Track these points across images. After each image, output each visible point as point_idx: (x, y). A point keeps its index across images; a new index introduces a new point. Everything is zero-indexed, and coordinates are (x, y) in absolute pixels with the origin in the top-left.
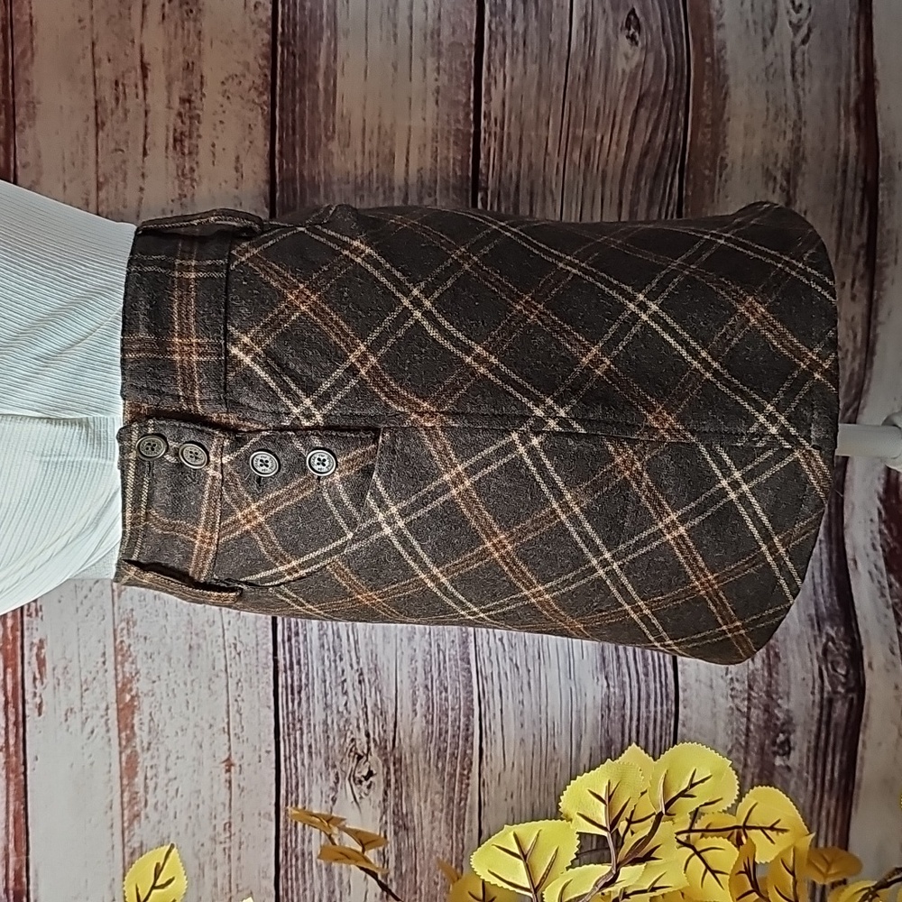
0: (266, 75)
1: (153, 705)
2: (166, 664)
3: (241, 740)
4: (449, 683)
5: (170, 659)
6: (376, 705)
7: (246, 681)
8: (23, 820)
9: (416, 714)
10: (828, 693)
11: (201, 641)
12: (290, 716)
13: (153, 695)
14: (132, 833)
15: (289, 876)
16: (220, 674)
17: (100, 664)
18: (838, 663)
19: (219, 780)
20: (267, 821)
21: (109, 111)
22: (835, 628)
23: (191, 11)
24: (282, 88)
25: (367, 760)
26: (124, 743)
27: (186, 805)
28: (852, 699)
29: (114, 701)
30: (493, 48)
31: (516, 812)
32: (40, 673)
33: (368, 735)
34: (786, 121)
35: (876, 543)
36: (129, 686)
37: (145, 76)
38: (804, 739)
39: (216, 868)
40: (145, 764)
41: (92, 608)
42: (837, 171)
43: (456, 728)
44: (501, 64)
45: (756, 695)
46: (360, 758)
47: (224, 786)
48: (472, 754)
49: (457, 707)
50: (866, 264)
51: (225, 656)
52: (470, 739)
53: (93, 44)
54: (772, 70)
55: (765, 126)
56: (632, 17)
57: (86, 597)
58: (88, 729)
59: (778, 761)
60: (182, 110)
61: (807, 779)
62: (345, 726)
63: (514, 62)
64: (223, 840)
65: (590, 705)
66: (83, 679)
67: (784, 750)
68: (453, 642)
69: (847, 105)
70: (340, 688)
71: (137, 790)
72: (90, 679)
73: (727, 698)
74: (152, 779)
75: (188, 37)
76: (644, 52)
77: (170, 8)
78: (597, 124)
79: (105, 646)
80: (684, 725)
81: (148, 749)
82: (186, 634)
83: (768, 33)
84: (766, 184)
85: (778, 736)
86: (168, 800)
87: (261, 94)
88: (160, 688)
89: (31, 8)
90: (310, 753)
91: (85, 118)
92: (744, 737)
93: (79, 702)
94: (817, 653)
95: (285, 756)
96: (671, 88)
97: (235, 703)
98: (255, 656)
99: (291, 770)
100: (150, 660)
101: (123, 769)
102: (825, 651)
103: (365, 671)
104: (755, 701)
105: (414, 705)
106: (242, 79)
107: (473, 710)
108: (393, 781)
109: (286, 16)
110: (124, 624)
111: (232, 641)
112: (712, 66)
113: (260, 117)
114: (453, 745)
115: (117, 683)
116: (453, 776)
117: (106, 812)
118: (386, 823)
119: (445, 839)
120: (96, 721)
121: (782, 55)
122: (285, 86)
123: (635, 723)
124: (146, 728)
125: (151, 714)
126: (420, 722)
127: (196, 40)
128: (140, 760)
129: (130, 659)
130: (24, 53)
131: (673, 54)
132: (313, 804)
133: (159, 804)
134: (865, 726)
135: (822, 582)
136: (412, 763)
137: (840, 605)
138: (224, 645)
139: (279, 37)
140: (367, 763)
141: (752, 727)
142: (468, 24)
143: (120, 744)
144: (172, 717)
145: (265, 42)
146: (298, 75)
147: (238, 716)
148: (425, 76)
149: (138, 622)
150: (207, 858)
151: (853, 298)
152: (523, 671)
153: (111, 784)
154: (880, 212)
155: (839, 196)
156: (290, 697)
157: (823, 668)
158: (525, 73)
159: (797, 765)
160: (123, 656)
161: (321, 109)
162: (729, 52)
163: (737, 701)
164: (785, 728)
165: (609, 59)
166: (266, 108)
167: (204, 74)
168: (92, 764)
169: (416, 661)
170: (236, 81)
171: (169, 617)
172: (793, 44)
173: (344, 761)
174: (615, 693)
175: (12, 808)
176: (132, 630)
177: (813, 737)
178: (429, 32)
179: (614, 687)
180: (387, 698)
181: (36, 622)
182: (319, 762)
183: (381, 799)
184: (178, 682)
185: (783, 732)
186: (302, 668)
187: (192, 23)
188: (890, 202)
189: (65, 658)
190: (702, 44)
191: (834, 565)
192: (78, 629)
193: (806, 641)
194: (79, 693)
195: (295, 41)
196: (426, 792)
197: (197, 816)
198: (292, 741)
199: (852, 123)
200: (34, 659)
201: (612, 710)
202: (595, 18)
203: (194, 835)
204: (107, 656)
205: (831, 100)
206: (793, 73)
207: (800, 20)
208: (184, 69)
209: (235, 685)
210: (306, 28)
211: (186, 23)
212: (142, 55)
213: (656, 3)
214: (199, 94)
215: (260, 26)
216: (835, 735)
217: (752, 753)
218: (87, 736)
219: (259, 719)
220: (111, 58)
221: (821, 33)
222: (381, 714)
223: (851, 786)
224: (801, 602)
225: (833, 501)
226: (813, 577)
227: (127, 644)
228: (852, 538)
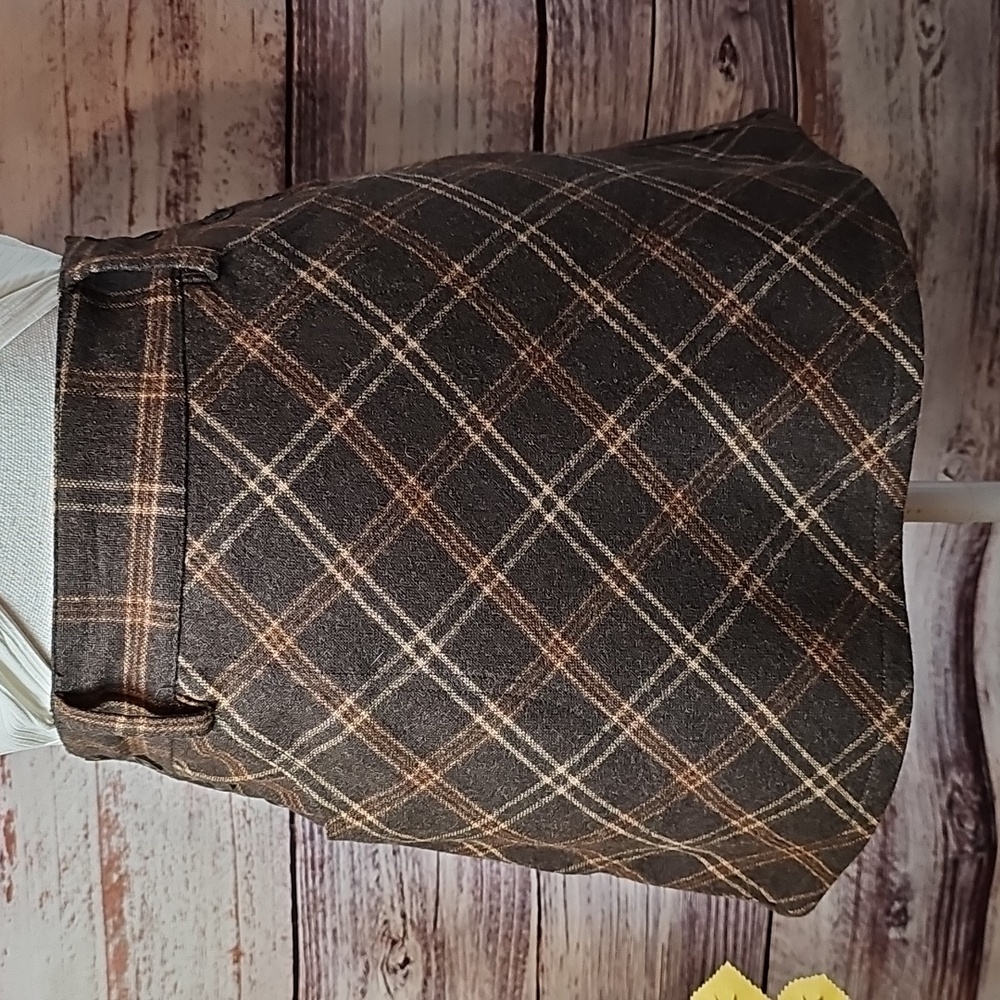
0: (279, 124)
1: (147, 885)
2: (161, 836)
3: (252, 924)
5: (166, 830)
6: (413, 880)
7: (257, 854)
9: (462, 891)
10: (954, 852)
11: (203, 807)
12: (311, 895)
13: (145, 874)
16: (226, 847)
17: (82, 838)
18: (965, 817)
19: (226, 972)
21: (86, 170)
22: (962, 775)
23: (187, 46)
24: (299, 139)
25: (403, 945)
26: (111, 931)
28: (981, 861)
29: (99, 881)
30: (557, 87)
32: (9, 851)
33: (404, 916)
34: (912, 171)
36: (116, 864)
37: (130, 126)
38: (923, 908)
40: (137, 956)
41: (70, 771)
42: (973, 231)
43: (509, 905)
44: (566, 103)
45: (868, 858)
46: (394, 943)
47: (232, 979)
48: (529, 935)
49: (511, 880)
51: (232, 825)
52: (526, 917)
53: (66, 89)
55: (887, 177)
56: (727, 46)
57: (63, 759)
58: (67, 915)
59: (893, 934)
60: (177, 168)
61: (927, 952)
62: (376, 906)
63: (583, 104)
66: (61, 857)
67: (899, 920)
69: (987, 150)
70: (370, 860)
71: (127, 986)
72: (69, 855)
74: (145, 973)
75: (183, 78)
76: (741, 89)
77: (160, 43)
79: (87, 817)
81: (140, 938)
82: (185, 799)
83: (893, 64)
85: (893, 904)
86: (166, 996)
87: (273, 146)
88: (155, 866)
90: (335, 939)
91: (57, 179)
92: (852, 906)
93: (56, 884)
94: (941, 806)
95: (304, 943)
97: (245, 882)
98: (268, 825)
99: (311, 958)
100: (141, 832)
101: (110, 963)
102: (951, 803)
104: (867, 864)
105: (459, 878)
106: (249, 128)
107: (530, 883)
108: (434, 968)
109: (304, 52)
110: (109, 790)
111: (241, 806)
112: (824, 105)
113: (272, 175)
114: (507, 926)
115: (102, 860)
116: (505, 960)
120: (77, 907)
121: (909, 90)
122: (303, 137)
124: (137, 913)
125: (143, 896)
126: (466, 900)
127: (193, 81)
128: (131, 951)
129: (118, 832)
131: (777, 92)
134: (997, 889)
135: (947, 720)
136: (457, 948)
137: (969, 747)
138: (231, 812)
139: (295, 78)
140: (404, 950)
141: (862, 895)
142: (527, 57)
143: (106, 933)
144: (168, 900)
145: (278, 82)
146: (318, 123)
147: (248, 896)
148: (474, 121)
149: (127, 787)
151: (991, 382)
153: (96, 980)
155: (976, 259)
156: (310, 872)
157: (948, 822)
158: (597, 116)
159: (914, 937)
160: (109, 827)
161: (347, 164)
162: (845, 89)
164: (901, 895)
165: (699, 97)
166: (279, 163)
167: (203, 123)
168: (73, 957)
170: (243, 131)
172: (922, 75)
173: (376, 947)
176: (119, 796)
177: (934, 904)
178: (479, 66)
180: (427, 872)
181: (3, 791)
182: (345, 949)
183: (420, 989)
184: (176, 857)
185: (899, 899)
187: (188, 62)
189: (40, 832)
190: (813, 76)
191: (962, 698)
192: (55, 797)
193: (928, 792)
195: (314, 82)
196: (474, 981)
198: (313, 925)
199: (993, 172)
202: (683, 47)
204: (89, 828)
205: (968, 143)
206: (922, 111)
207: (931, 46)
208: (178, 118)
209: (244, 859)
210: (328, 65)
211: (180, 61)
212: (127, 101)
213: (756, 26)
214: (197, 148)
215: (271, 64)
216: (961, 901)
217: (862, 924)
218: (67, 924)
219: (273, 899)
220: (89, 105)
221: (957, 63)
222: (420, 891)
223: (977, 957)
224: (922, 744)
225: (961, 622)
226: (937, 713)
227: (114, 813)
228: (984, 665)
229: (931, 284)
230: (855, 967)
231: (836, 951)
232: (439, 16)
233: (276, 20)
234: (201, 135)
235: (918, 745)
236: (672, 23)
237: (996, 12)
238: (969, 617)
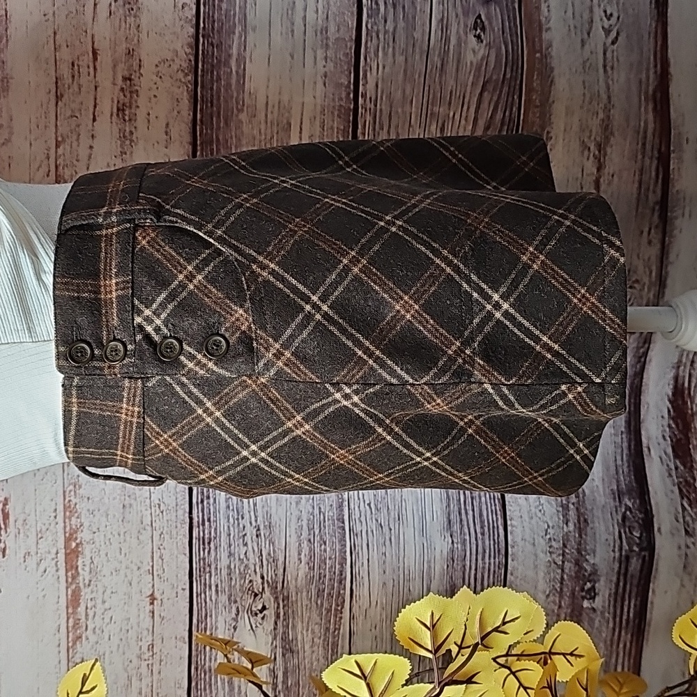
0: (190, 60)
1: (94, 551)
2: (104, 519)
3: (162, 579)
4: (327, 538)
5: (108, 515)
6: (269, 554)
7: (167, 534)
9: (301, 562)
10: (626, 551)
11: (132, 502)
12: (202, 562)
13: (93, 543)
14: (75, 651)
15: (199, 687)
16: (146, 528)
17: (52, 518)
18: (634, 528)
19: (145, 611)
20: (181, 644)
21: (66, 86)
22: (632, 501)
23: (132, 9)
24: (202, 70)
25: (262, 597)
26: (70, 580)
27: (119, 629)
28: (645, 556)
29: (63, 547)
30: (369, 43)
31: (378, 640)
32: (5, 524)
33: (262, 578)
34: (598, 104)
35: (665, 434)
36: (74, 536)
37: (95, 59)
38: (606, 587)
39: (141, 680)
40: (87, 597)
41: (46, 473)
42: (638, 144)
43: (332, 573)
44: (375, 53)
45: (569, 552)
46: (256, 595)
47: (148, 615)
48: (345, 594)
49: (333, 557)
50: (660, 216)
51: (151, 514)
52: (343, 582)
53: (55, 33)
54: (588, 64)
55: (582, 107)
56: (479, 21)
58: (42, 569)
59: (586, 604)
60: (124, 86)
61: (609, 618)
62: (244, 570)
63: (385, 54)
64: (147, 658)
65: (438, 557)
66: (39, 530)
67: (590, 595)
68: (331, 505)
69: (646, 93)
70: (241, 540)
71: (79, 617)
72: (44, 529)
73: (546, 554)
74: (91, 609)
75: (130, 29)
76: (488, 47)
77: (115, 6)
78: (450, 103)
79: (56, 504)
80: (512, 574)
81: (89, 585)
82: (120, 495)
83: (586, 36)
84: (583, 152)
85: (586, 584)
86: (104, 625)
87: (187, 75)
88: (99, 538)
89: (6, 5)
90: (217, 591)
91: (48, 91)
92: (559, 585)
93: (35, 547)
94: (618, 520)
95: (197, 593)
96: (508, 76)
97: (158, 551)
98: (175, 514)
99: (201, 603)
100: (92, 516)
101: (69, 603)
102: (624, 517)
103: (262, 527)
104: (569, 556)
105: (300, 554)
106: (171, 63)
107: (346, 559)
108: (282, 614)
109: (207, 15)
110: (71, 487)
111: (158, 502)
112: (541, 60)
113: (185, 93)
114: (330, 587)
115: (65, 533)
116: (329, 611)
117: (55, 634)
118: (276, 646)
119: (322, 661)
120: (48, 563)
121: (596, 53)
122: (205, 69)
123: (473, 572)
124: (87, 569)
125: (91, 558)
126: (303, 568)
127: (136, 32)
128: (83, 594)
129: (76, 515)
131: (510, 50)
132: (218, 631)
133: (97, 629)
134: (655, 577)
135: (623, 465)
136: (297, 600)
137: (636, 482)
138: (151, 505)
139: (201, 31)
140: (262, 600)
141: (565, 576)
142: (350, 23)
143: (67, 581)
144: (108, 561)
145: (190, 34)
146: (215, 61)
147: (160, 560)
148: (315, 63)
149: (83, 486)
150: (135, 672)
151: (650, 242)
152: (386, 529)
153: (59, 612)
154: (672, 176)
155: (639, 162)
156: (201, 546)
157: (622, 531)
158: (394, 62)
159: (600, 607)
160: (71, 512)
161: (233, 87)
162: (554, 49)
163: (554, 556)
164: (591, 578)
165: (460, 53)
166: (190, 86)
167: (142, 59)
168: (44, 596)
169: (302, 520)
170: (167, 64)
172: (605, 44)
173: (243, 598)
174: (458, 548)
176: (77, 491)
177: (614, 585)
178: (319, 29)
179: (457, 543)
180: (278, 549)
181: (2, 484)
182: (223, 598)
183: (273, 628)
184: (114, 533)
185: (590, 581)
186: (212, 524)
187: (133, 19)
188: (679, 169)
189: (25, 513)
190: (534, 42)
191: (633, 451)
192: (36, 490)
193: (609, 510)
194: (34, 540)
195: (213, 34)
196: (308, 623)
197: (127, 638)
198: (203, 581)
199: (651, 107)
201: (456, 561)
202: (450, 20)
203: (124, 654)
204: (57, 512)
205: (634, 88)
206: (605, 66)
207: (611, 26)
208: (125, 55)
209: (159, 536)
210: (222, 24)
211: (128, 18)
212: (93, 43)
213: (498, 10)
214: (138, 74)
215: (186, 22)
216: (631, 584)
217: (565, 597)
218: (40, 574)
219: (177, 564)
220: (69, 44)
221: (627, 37)
222: (274, 562)
223: (643, 623)
224: (606, 480)
225: (632, 401)
226: (616, 460)
227: (74, 503)
228: (647, 430)
229: (611, 178)
231: (548, 614)
234: (140, 66)
235: (603, 480)
236: (443, 5)
237: (653, 6)
238: (638, 398)
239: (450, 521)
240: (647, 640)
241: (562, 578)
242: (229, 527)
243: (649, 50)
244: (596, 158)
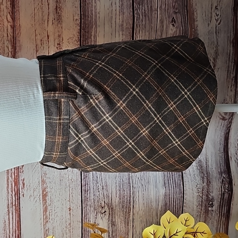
0: (79, 37)
1: (51, 194)
2: (54, 184)
3: (73, 203)
4: (125, 189)
5: (55, 183)
7: (74, 189)
8: (19, 223)
9: (117, 197)
10: (223, 191)
11: (63, 179)
12: (85, 197)
13: (51, 192)
14: (46, 226)
15: (85, 236)
16: (68, 187)
17: (38, 184)
18: (226, 184)
19: (68, 213)
20: (79, 223)
21: (39, 47)
22: (225, 175)
23: (60, 22)
24: (83, 40)
25: (104, 208)
26: (44, 204)
27: (60, 219)
28: (229, 193)
29: (42, 193)
30: (137, 29)
31: (142, 221)
32: (23, 187)
33: (104, 202)
34: (214, 45)
35: (237, 153)
36: (45, 190)
37: (48, 38)
38: (216, 203)
39: (67, 234)
41: (36, 171)
42: (227, 58)
43: (127, 200)
44: (139, 32)
45: (204, 192)
46: (102, 208)
47: (69, 214)
48: (131, 207)
49: (127, 195)
50: (235, 82)
51: (69, 182)
52: (130, 203)
53: (35, 31)
54: (210, 32)
55: (208, 47)
56: (173, 19)
57: (34, 168)
58: (35, 200)
59: (210, 209)
60: (58, 47)
61: (218, 213)
62: (99, 200)
63: (142, 32)
64: (68, 228)
65: (161, 195)
66: (34, 188)
67: (211, 206)
68: (126, 179)
69: (230, 41)
70: (98, 190)
71: (47, 215)
72: (36, 188)
73: (197, 193)
74: (51, 213)
75: (59, 28)
76: (176, 28)
77: (54, 21)
79: (39, 180)
80: (185, 200)
81: (50, 205)
82: (59, 177)
83: (210, 22)
85: (210, 202)
86: (55, 218)
87: (78, 42)
88: (53, 191)
89: (20, 22)
90: (90, 206)
91: (33, 49)
92: (201, 203)
93: (33, 194)
94: (220, 182)
95: (84, 207)
97: (71, 194)
98: (76, 182)
99: (85, 210)
100: (50, 183)
101: (44, 210)
102: (223, 181)
103: (104, 186)
104: (204, 194)
105: (116, 195)
106: (73, 38)
107: (131, 196)
108: (111, 213)
109: (84, 22)
110: (44, 175)
111: (71, 179)
112: (194, 31)
114: (126, 205)
115: (42, 189)
116: (126, 212)
117: (40, 221)
118: (109, 224)
119: (124, 228)
120: (37, 198)
121: (213, 28)
122: (84, 40)
123: (173, 199)
124: (49, 200)
125: (50, 197)
126: (118, 199)
127: (61, 29)
128: (48, 208)
129: (45, 183)
130: (18, 34)
131: (184, 29)
132: (91, 219)
133: (53, 219)
134: (233, 200)
135: (222, 163)
136: (116, 209)
137: (227, 169)
138: (69, 180)
139: (82, 28)
141: (203, 200)
142: (130, 22)
144: (56, 198)
145: (78, 29)
146: (87, 37)
147: (72, 197)
148: (119, 36)
149: (47, 174)
150: (65, 232)
151: (231, 90)
152: (144, 186)
153: (41, 214)
155: (228, 64)
156: (85, 192)
157: (222, 185)
158: (145, 34)
159: (215, 210)
160: (44, 182)
162: (199, 28)
163: (199, 194)
164: (212, 200)
165: (167, 30)
166: (79, 45)
167: (63, 37)
168: (36, 209)
169: (117, 184)
170: (71, 39)
171: (55, 173)
172: (216, 25)
173: (99, 208)
174: (168, 192)
175: (17, 219)
176: (46, 176)
177: (219, 203)
178: (120, 25)
179: (167, 190)
180: (109, 193)
181: (22, 174)
182: (92, 209)
183: (108, 218)
184: (57, 189)
185: (211, 201)
186: (88, 185)
187: (60, 25)
189: (30, 183)
190: (192, 25)
191: (226, 159)
192: (33, 176)
193: (218, 179)
194: (33, 191)
195: (86, 29)
196: (119, 216)
197: (62, 221)
198: (86, 204)
199: (232, 45)
200: (22, 183)
201: (167, 196)
202: (164, 20)
203: (61, 226)
204: (40, 182)
205: (226, 40)
206: (216, 32)
207: (218, 18)
208: (58, 36)
209: (71, 190)
210: (89, 25)
211: (58, 25)
212: (47, 33)
213: (180, 15)
214: (62, 42)
215: (77, 25)
216: (225, 202)
217: (203, 207)
218: (35, 202)
219: (77, 198)
220: (40, 34)
221: (224, 22)
222: (108, 197)
223: (229, 215)
224: (217, 168)
225: (226, 142)
226: (220, 162)
227: (45, 179)
228: (231, 151)
229: (218, 69)
230: (202, 216)
231: (197, 212)
232: (112, 14)
233: (78, 16)
234: (63, 40)
235: (216, 168)
236: (161, 15)
237: (233, 11)
238: (227, 141)
239: (165, 183)
240: (230, 220)
241: (202, 201)
242: (93, 186)
243: (231, 26)
244: (213, 63)
